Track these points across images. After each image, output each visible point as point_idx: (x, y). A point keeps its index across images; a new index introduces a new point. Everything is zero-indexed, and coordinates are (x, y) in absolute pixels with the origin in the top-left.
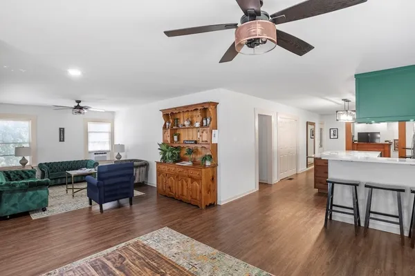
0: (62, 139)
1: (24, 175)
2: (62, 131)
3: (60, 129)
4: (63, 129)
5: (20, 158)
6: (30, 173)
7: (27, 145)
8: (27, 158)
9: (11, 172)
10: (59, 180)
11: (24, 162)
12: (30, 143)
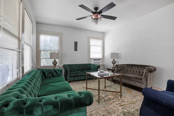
0: (76, 49)
1: (55, 74)
2: (76, 44)
3: (75, 42)
4: (77, 42)
5: (53, 60)
6: (59, 72)
7: (57, 52)
8: (57, 60)
9: (46, 70)
10: (76, 78)
11: (55, 63)
12: (58, 51)
